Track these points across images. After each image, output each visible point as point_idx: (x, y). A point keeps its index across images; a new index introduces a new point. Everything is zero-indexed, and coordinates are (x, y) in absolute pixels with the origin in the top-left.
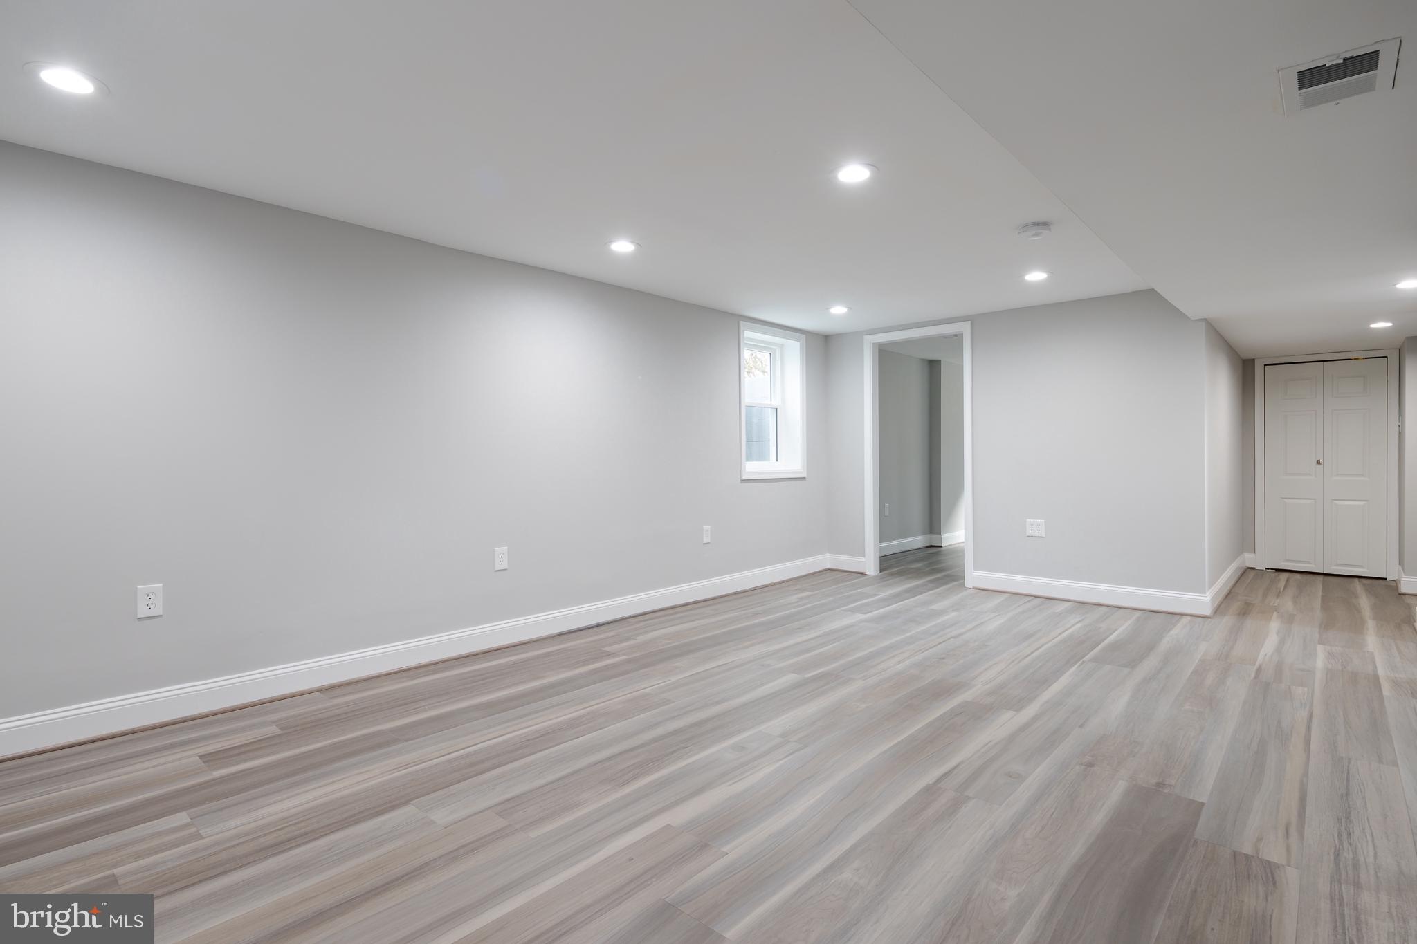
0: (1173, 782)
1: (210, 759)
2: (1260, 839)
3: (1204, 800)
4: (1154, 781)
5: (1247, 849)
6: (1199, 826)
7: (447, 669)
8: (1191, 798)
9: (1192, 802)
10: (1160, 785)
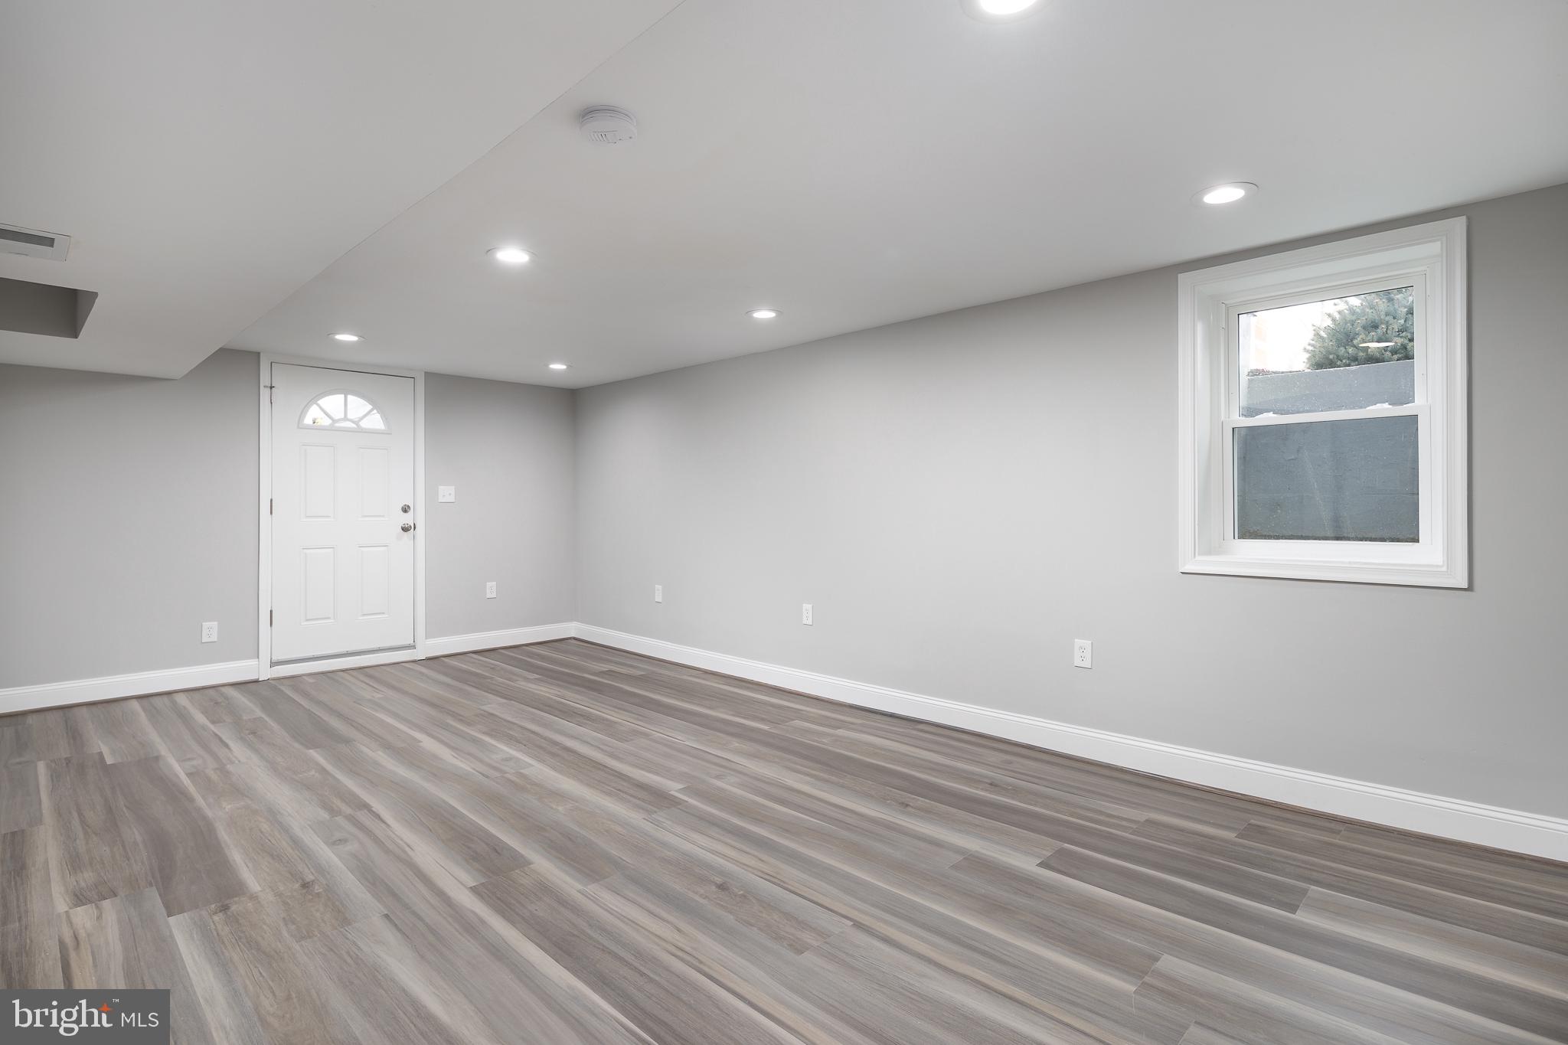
0: (216, 918)
1: (610, 674)
2: (99, 917)
3: (172, 920)
4: (234, 908)
5: (106, 904)
6: (158, 897)
7: (748, 688)
8: (185, 914)
9: (181, 911)
10: (225, 908)
